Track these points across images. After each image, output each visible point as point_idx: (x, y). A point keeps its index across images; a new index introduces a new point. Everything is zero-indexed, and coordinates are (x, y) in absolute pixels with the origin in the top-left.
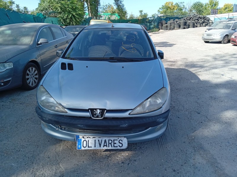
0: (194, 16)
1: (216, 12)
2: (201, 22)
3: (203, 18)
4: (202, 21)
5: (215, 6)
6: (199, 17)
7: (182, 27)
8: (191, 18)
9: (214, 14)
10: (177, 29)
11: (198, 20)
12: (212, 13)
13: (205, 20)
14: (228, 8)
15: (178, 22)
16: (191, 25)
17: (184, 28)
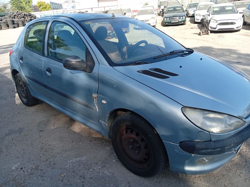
0: (18, 14)
1: (38, 9)
2: (29, 20)
3: (29, 15)
4: (29, 18)
5: (29, 3)
6: (24, 14)
7: (10, 26)
8: (15, 16)
9: (36, 11)
10: (5, 28)
11: (23, 17)
12: (34, 11)
13: (32, 17)
14: (42, 6)
15: (3, 20)
16: (20, 23)
17: (14, 28)
